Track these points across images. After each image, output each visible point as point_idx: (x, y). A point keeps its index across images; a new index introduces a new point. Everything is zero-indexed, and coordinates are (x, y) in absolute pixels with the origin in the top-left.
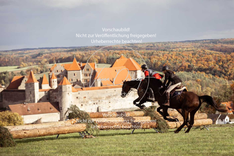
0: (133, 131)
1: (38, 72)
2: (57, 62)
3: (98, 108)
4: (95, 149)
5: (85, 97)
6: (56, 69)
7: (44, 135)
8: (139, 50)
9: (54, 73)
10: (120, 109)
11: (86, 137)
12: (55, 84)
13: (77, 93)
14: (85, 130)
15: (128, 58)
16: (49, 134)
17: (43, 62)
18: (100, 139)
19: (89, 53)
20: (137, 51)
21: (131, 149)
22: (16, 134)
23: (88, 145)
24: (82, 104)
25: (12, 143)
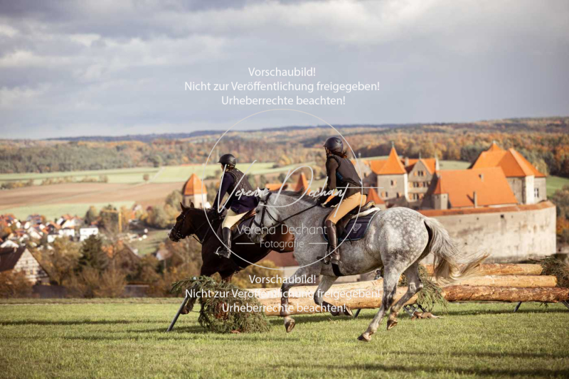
0: (518, 307)
4: (437, 343)
11: (418, 317)
15: (507, 150)
18: (448, 320)
23: (423, 333)
25: (262, 325)
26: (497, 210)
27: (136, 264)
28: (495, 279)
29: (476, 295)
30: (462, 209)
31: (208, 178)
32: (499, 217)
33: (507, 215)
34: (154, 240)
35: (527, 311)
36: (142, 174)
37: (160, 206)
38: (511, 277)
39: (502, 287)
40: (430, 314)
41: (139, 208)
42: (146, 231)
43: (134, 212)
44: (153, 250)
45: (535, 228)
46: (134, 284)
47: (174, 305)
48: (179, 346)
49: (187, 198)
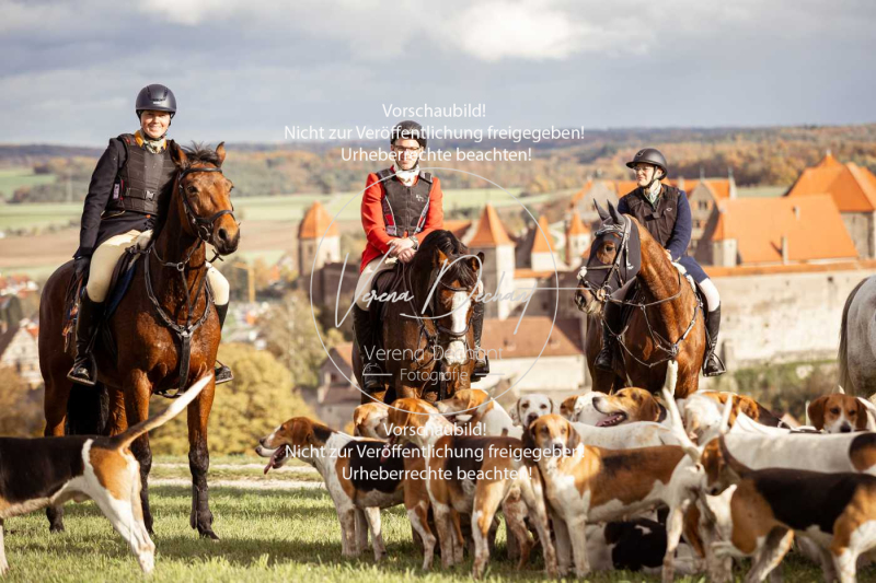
9: (581, 215)
15: (841, 165)
26: (822, 269)
30: (761, 265)
32: (826, 281)
33: (837, 276)
49: (306, 244)
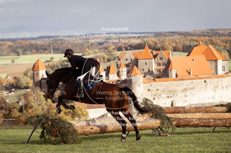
0: (214, 130)
1: (105, 60)
2: (126, 49)
3: (172, 102)
4: (171, 149)
5: (158, 90)
6: (125, 57)
7: (113, 132)
8: (220, 37)
9: (123, 62)
10: (198, 104)
11: (160, 135)
12: (124, 74)
13: (149, 84)
14: (159, 127)
15: (207, 46)
16: (119, 131)
17: (110, 49)
18: (176, 137)
19: (162, 40)
20: (218, 38)
21: (212, 149)
22: (82, 129)
23: (163, 144)
24: (155, 97)
25: (77, 140)
26: (202, 78)
27: (8, 108)
28: (202, 115)
29: (192, 123)
30: (184, 77)
31: (46, 62)
32: (204, 82)
33: (207, 80)
34: (18, 95)
35: (218, 132)
36: (11, 59)
37: (21, 76)
38: (210, 114)
39: (205, 119)
40: (167, 133)
41: (9, 78)
42: (13, 90)
43: (7, 80)
44: (17, 100)
45: (223, 87)
46: (7, 118)
47: (29, 130)
48: (32, 151)
49: (35, 72)
